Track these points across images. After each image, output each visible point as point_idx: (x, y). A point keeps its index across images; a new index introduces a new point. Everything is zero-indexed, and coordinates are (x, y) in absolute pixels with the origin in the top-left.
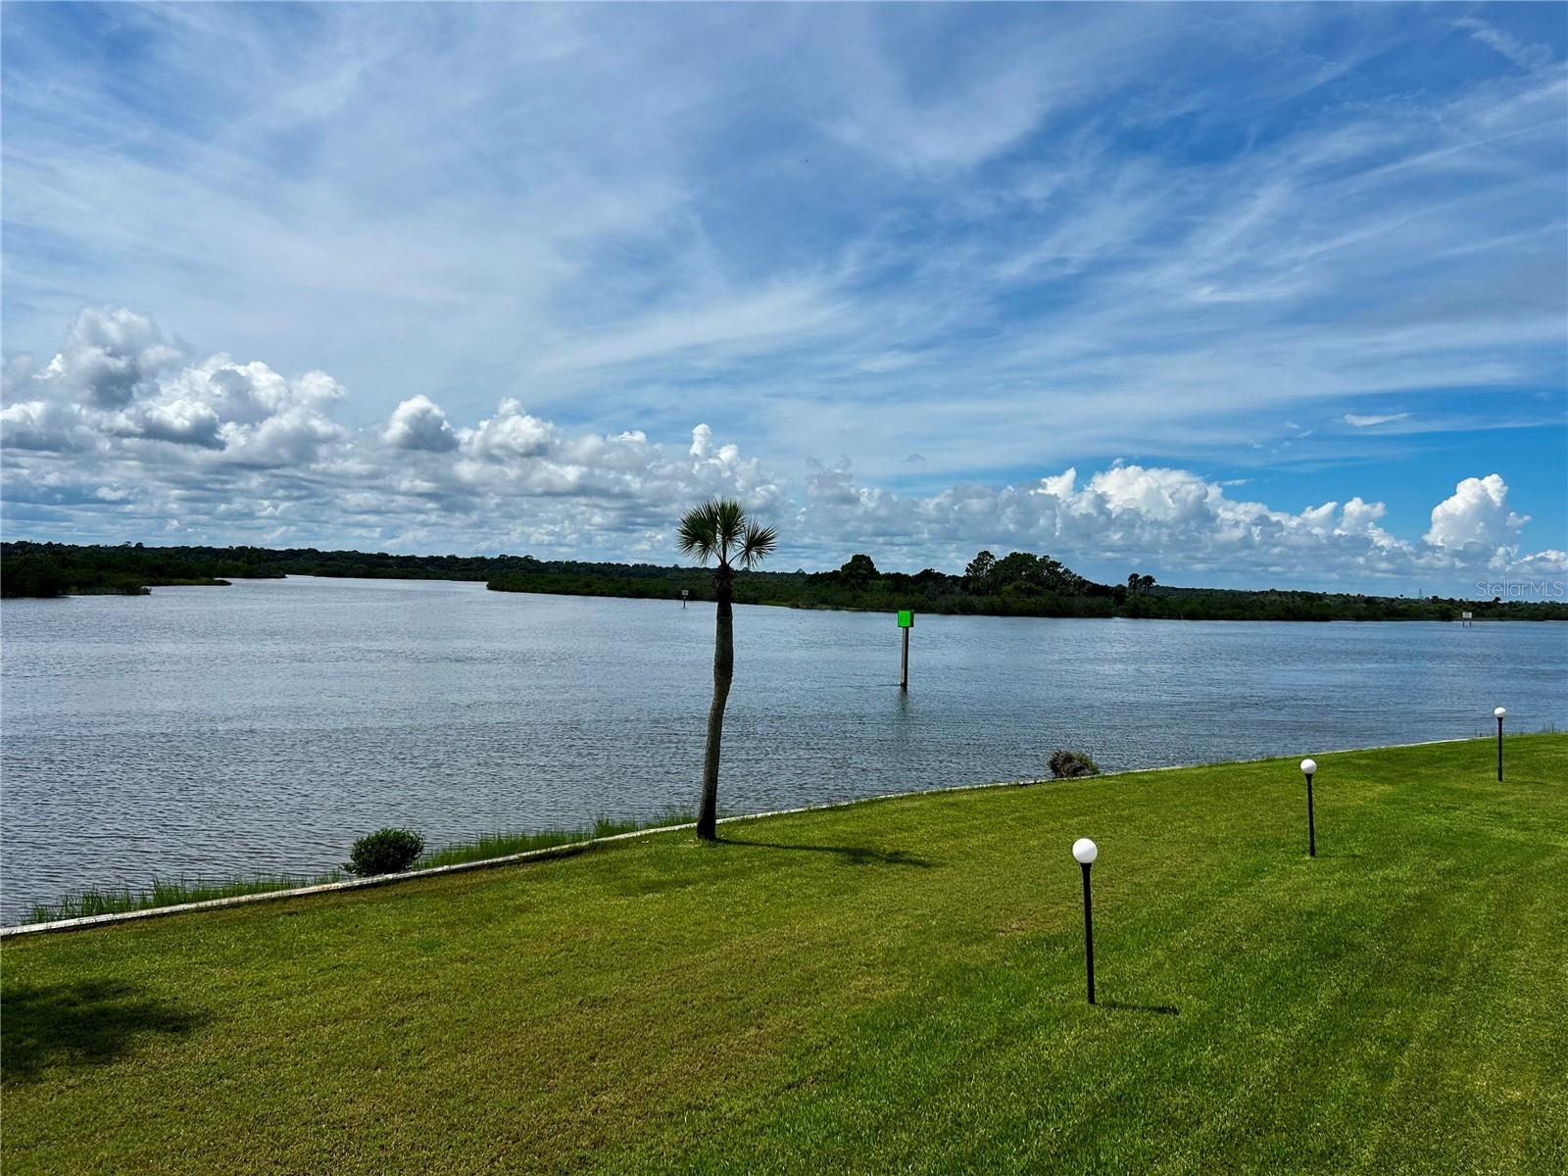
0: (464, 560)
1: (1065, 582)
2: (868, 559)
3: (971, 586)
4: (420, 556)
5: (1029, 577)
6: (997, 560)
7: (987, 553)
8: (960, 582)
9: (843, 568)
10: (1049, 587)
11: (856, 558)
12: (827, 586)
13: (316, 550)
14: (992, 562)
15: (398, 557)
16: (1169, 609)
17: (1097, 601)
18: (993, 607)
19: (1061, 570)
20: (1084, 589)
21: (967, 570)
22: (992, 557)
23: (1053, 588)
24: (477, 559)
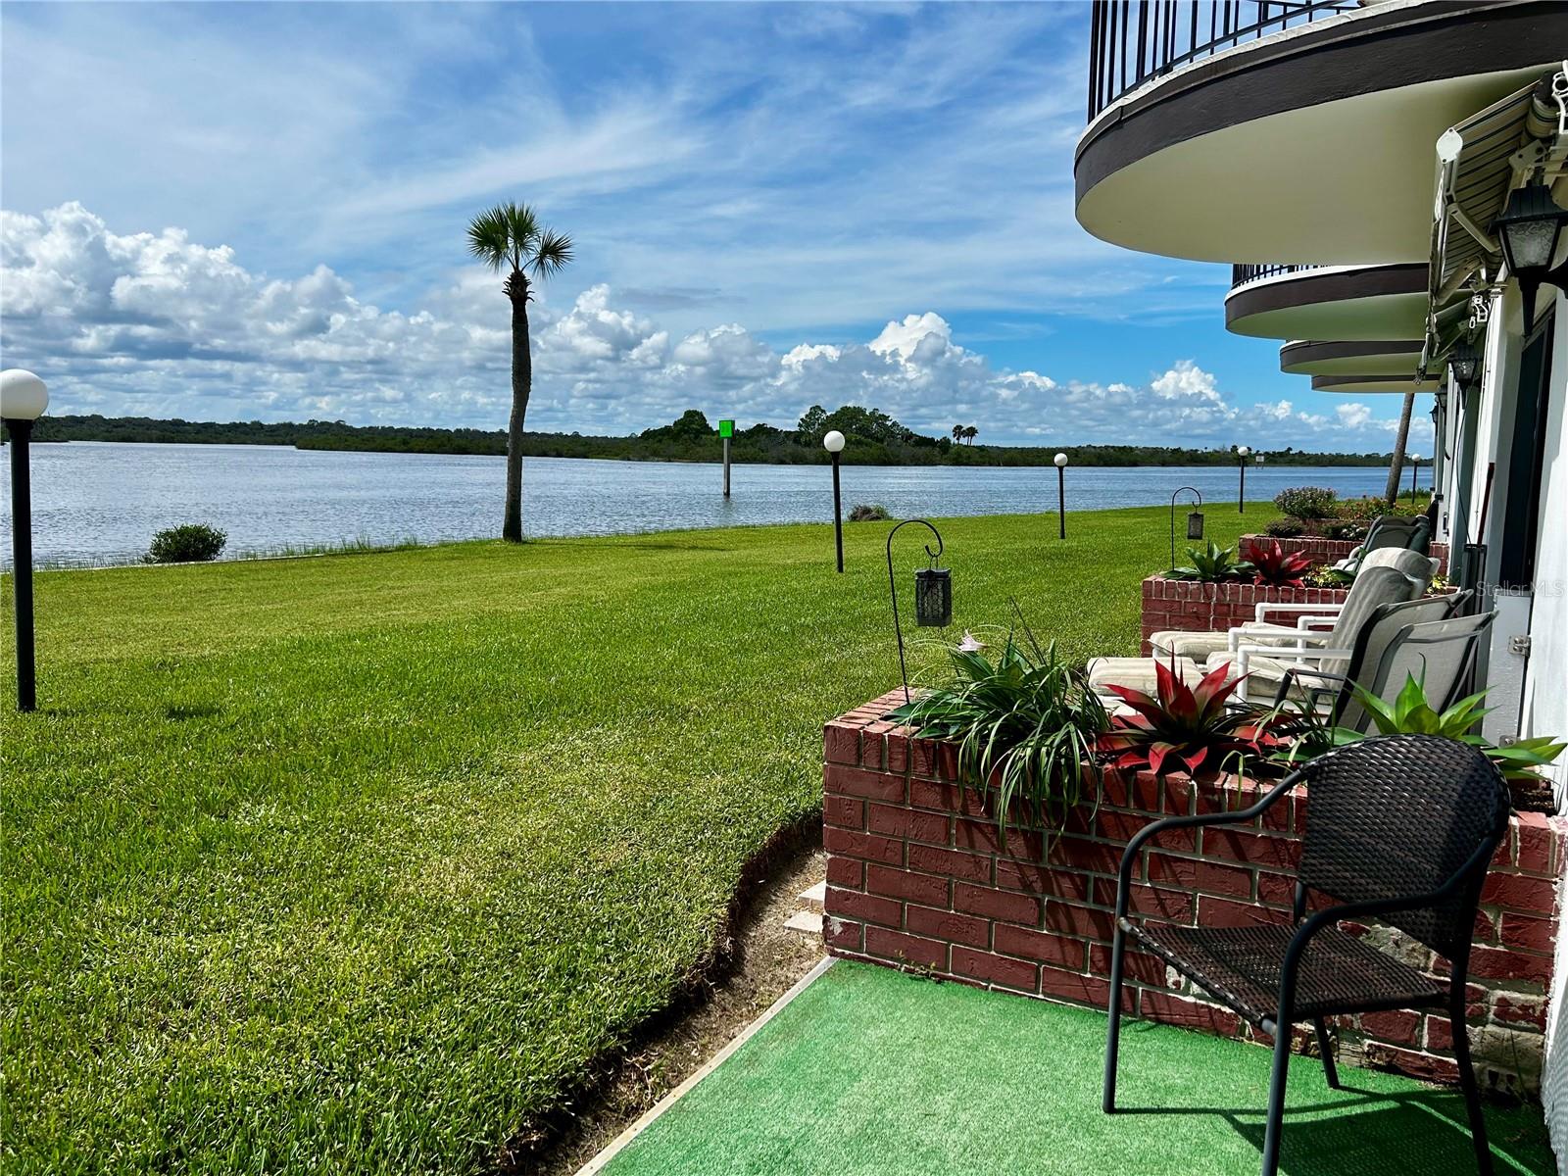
0: (270, 426)
1: (893, 435)
2: (700, 415)
3: (803, 440)
4: (221, 423)
5: (860, 430)
6: (828, 414)
7: (818, 407)
8: (792, 437)
9: (675, 423)
10: (878, 440)
11: (690, 414)
12: (660, 441)
13: (101, 417)
14: (824, 416)
15: (195, 424)
16: (990, 457)
17: (925, 450)
18: (824, 457)
19: (889, 423)
20: (911, 441)
21: (800, 425)
22: (823, 411)
23: (881, 441)
24: (284, 425)
